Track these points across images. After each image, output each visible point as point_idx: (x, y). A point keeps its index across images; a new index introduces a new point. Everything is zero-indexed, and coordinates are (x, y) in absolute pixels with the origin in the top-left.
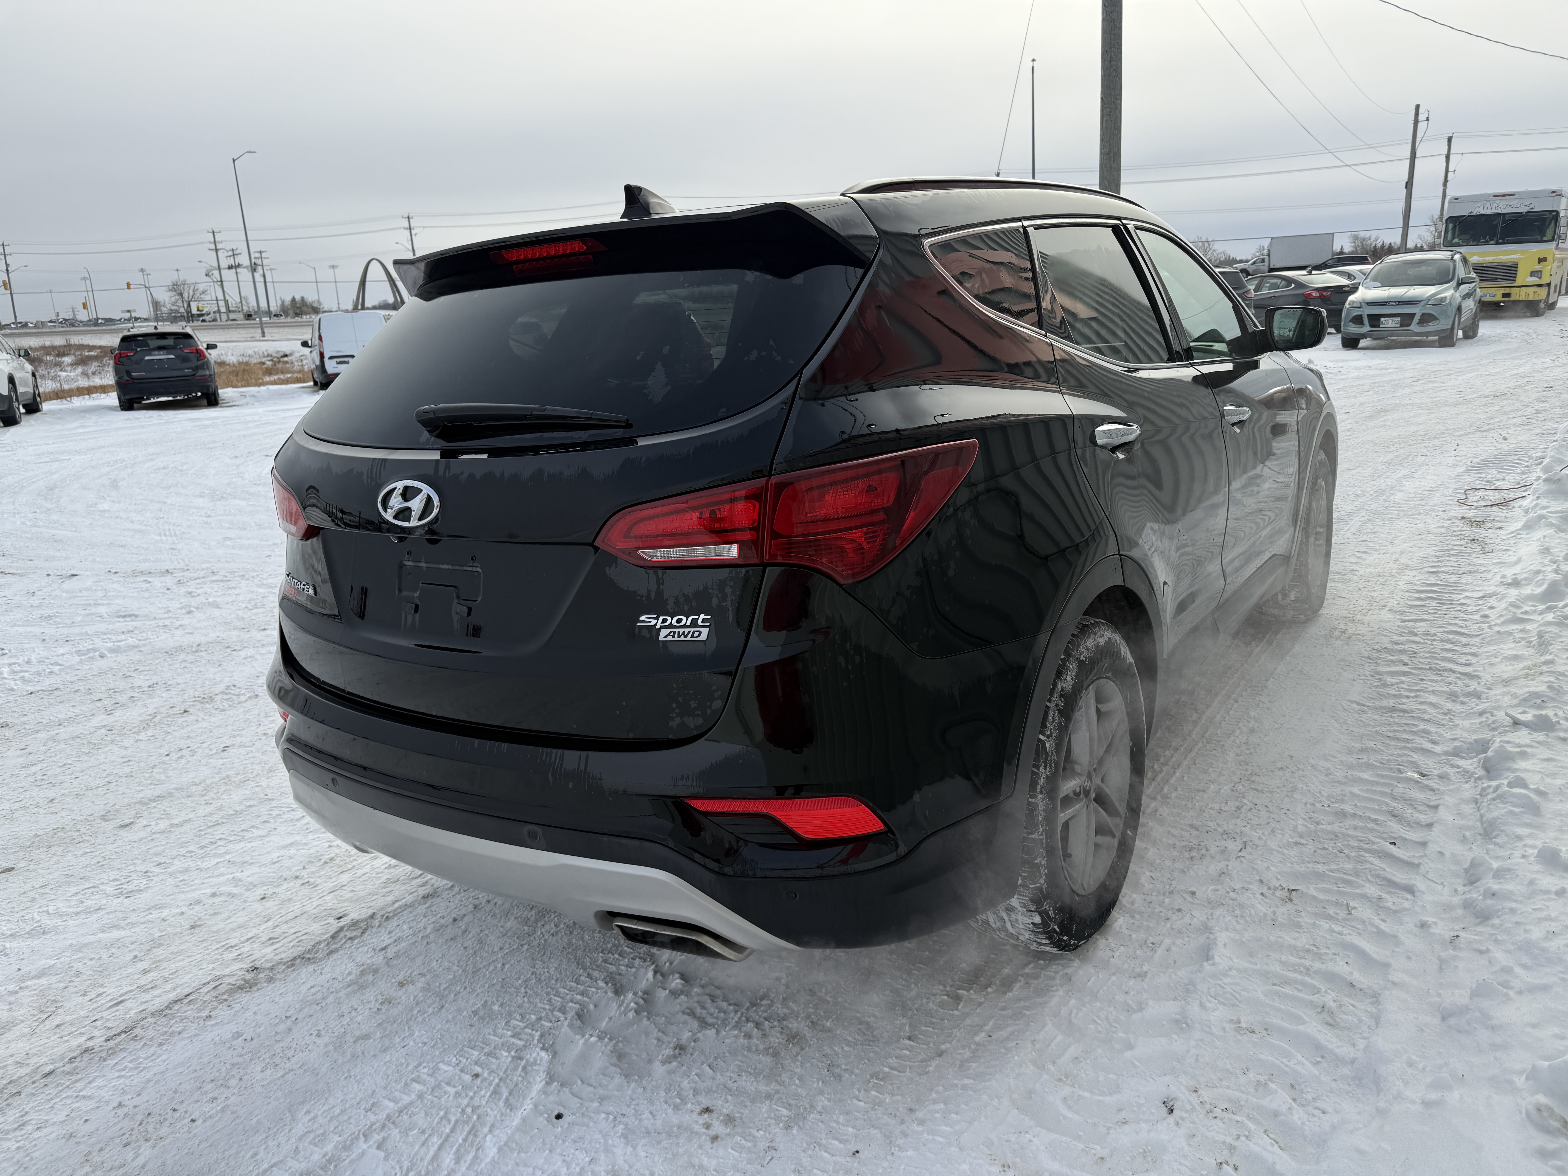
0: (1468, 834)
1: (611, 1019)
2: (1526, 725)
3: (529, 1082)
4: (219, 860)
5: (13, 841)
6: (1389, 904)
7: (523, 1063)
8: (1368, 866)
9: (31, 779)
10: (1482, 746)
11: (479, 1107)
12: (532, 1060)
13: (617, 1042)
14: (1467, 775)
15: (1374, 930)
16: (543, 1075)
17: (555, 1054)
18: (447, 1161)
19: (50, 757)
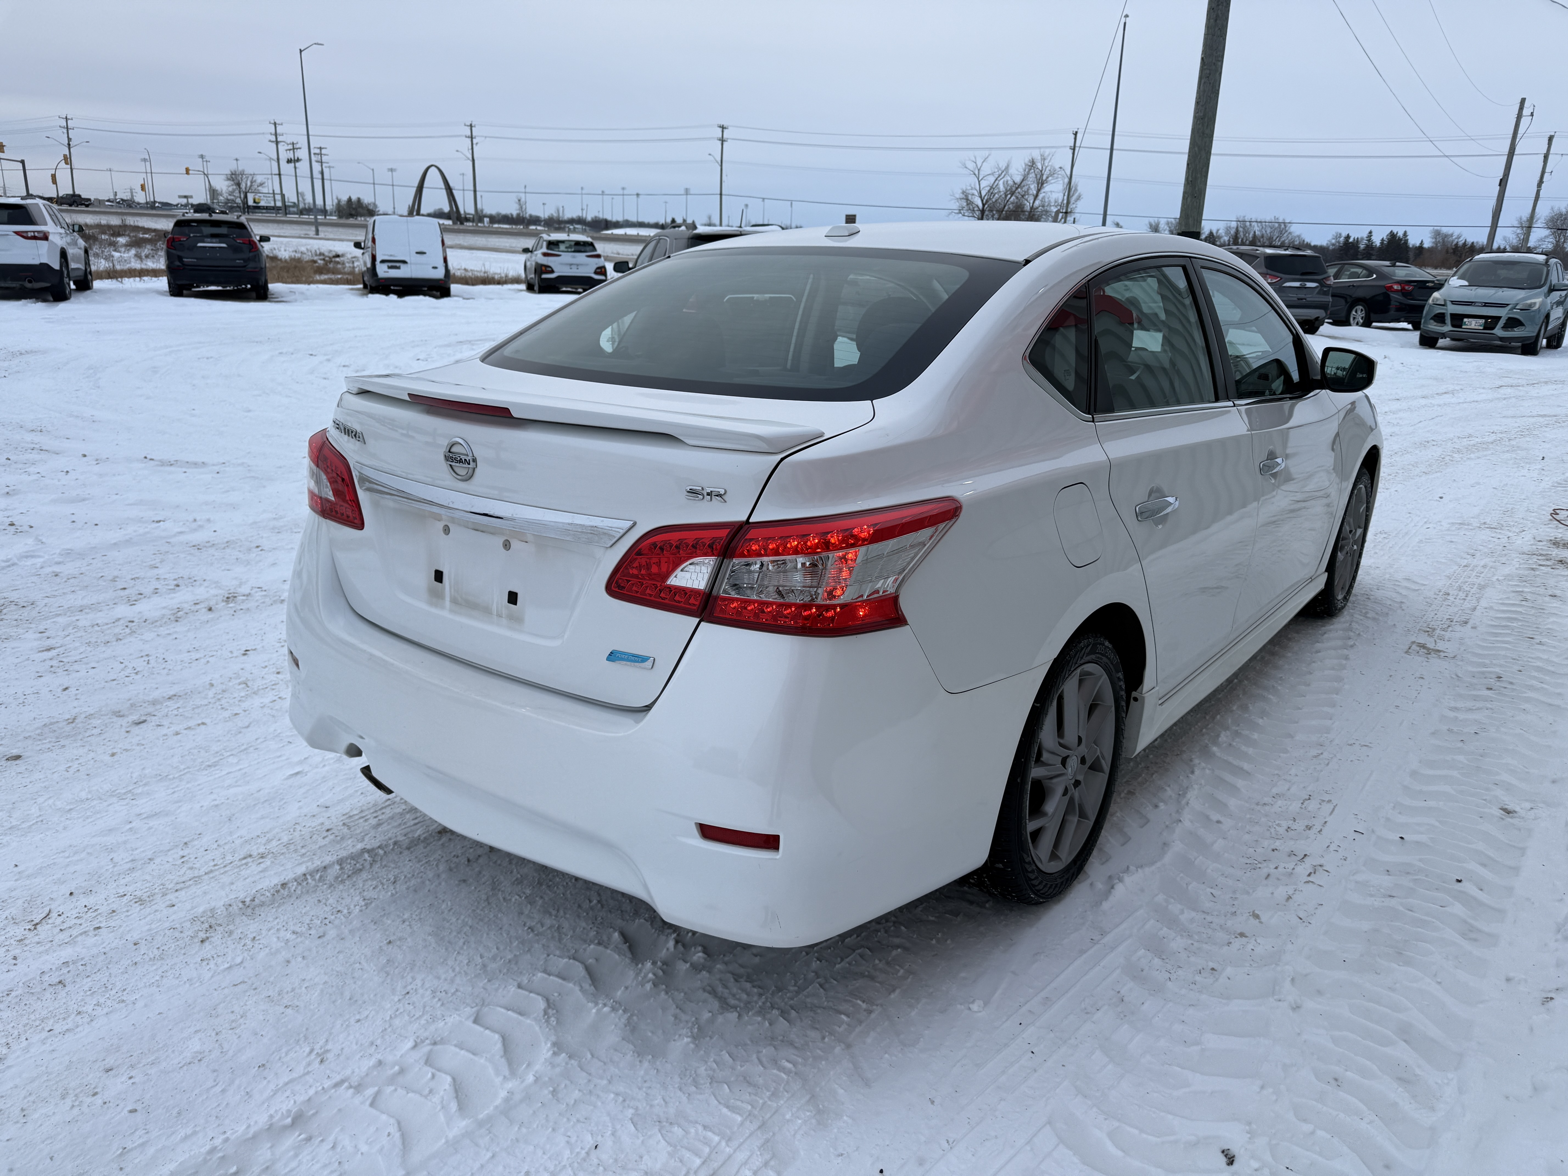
1: (626, 988)
13: (632, 1015)
16: (549, 1045)
19: (69, 643)
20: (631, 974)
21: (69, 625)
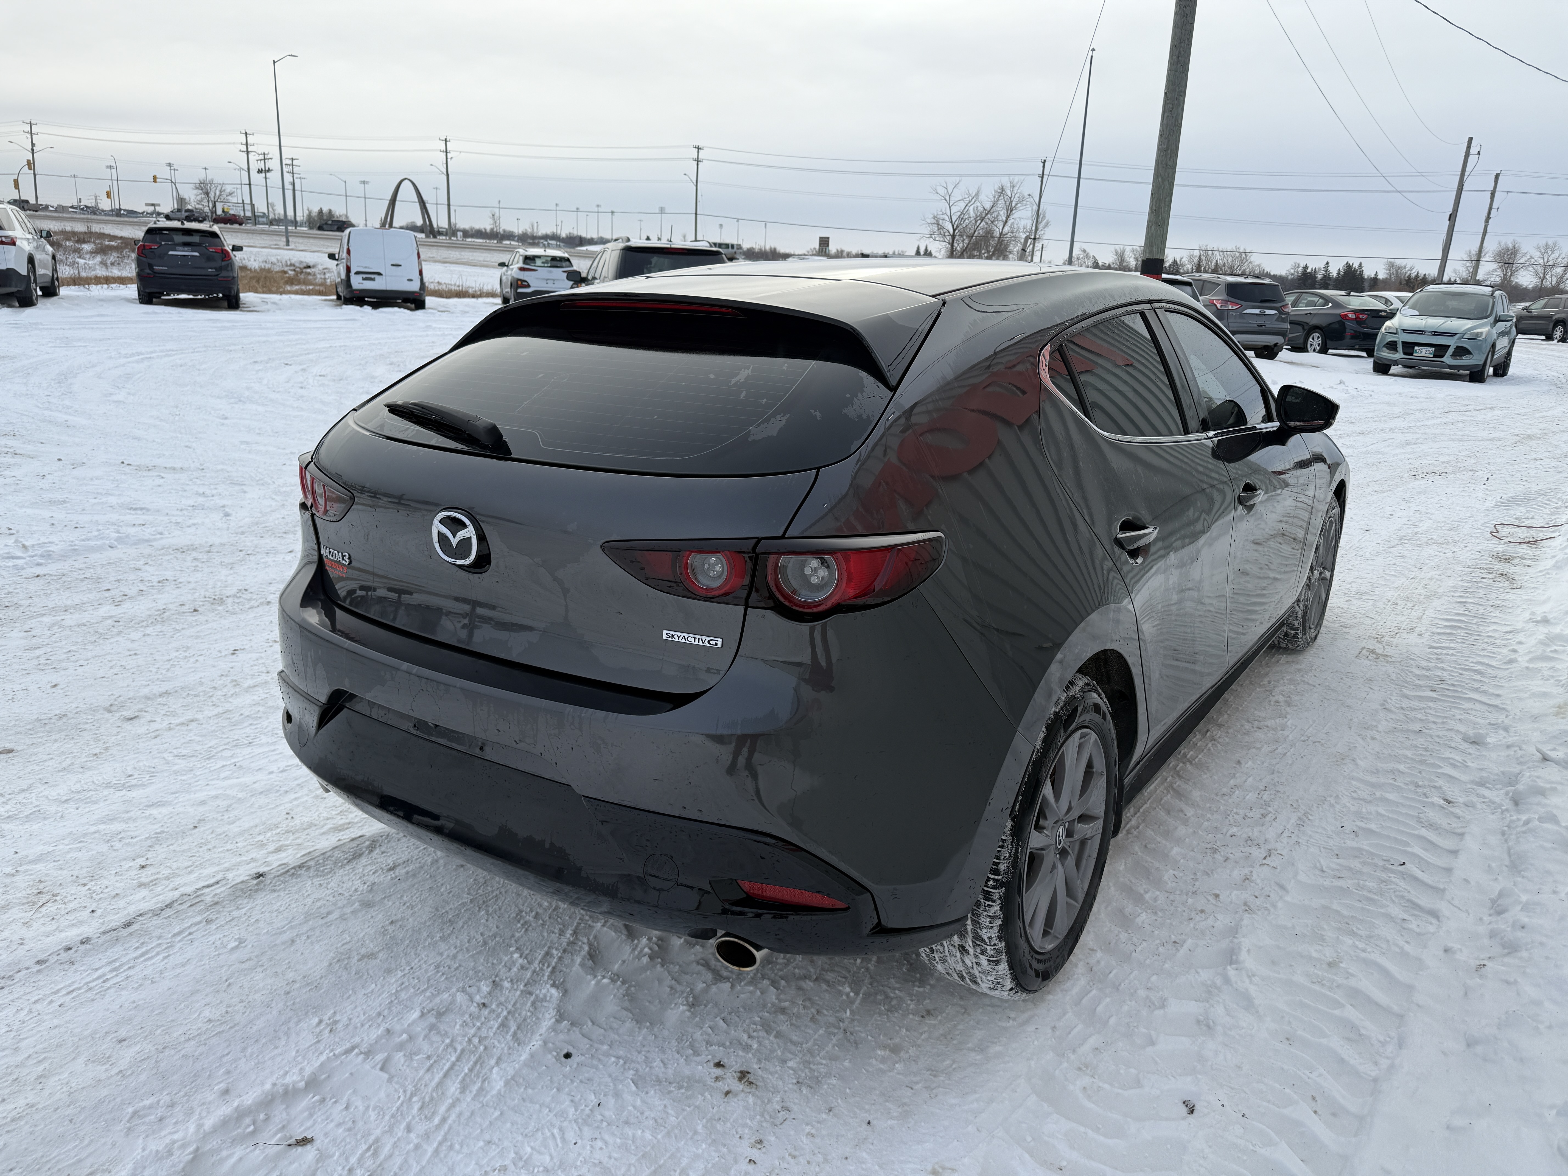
0: (1493, 865)
1: (624, 962)
2: (1557, 762)
3: (538, 1018)
4: (225, 763)
5: (13, 723)
6: (1413, 926)
7: (532, 998)
8: (1393, 886)
9: (35, 662)
10: (1512, 780)
11: (486, 1038)
12: (541, 996)
13: (630, 986)
14: (1495, 807)
15: (1397, 950)
16: (553, 1013)
17: (565, 992)
18: (453, 1089)
19: (56, 642)
20: (628, 949)
21: (54, 625)
